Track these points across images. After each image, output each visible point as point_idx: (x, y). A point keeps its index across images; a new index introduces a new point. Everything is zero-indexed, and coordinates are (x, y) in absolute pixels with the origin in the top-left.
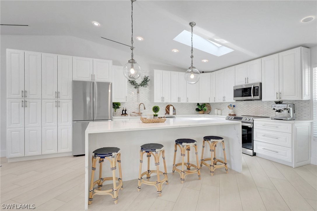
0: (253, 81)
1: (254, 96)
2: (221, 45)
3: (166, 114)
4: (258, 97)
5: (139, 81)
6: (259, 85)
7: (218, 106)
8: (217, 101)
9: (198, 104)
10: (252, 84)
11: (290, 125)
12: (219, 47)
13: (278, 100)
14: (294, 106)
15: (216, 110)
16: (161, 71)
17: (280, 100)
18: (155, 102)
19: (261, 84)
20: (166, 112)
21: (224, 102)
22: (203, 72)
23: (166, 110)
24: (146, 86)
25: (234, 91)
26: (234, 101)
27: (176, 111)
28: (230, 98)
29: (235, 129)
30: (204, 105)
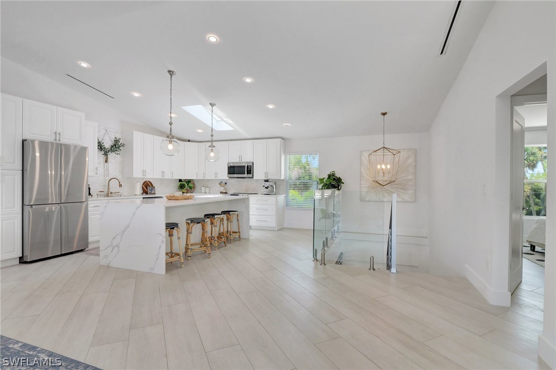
0: (245, 160)
1: (247, 174)
2: (220, 119)
3: (142, 194)
4: (251, 176)
5: (107, 144)
6: (252, 165)
7: (206, 183)
8: (207, 178)
9: (180, 180)
10: (245, 162)
11: (275, 198)
12: (218, 121)
13: (266, 179)
14: (275, 183)
15: (203, 188)
16: (142, 134)
17: (267, 179)
18: (134, 177)
19: (253, 163)
20: (142, 192)
21: (216, 178)
22: (189, 141)
23: (143, 188)
24: (118, 153)
25: (228, 167)
26: (228, 178)
27: (156, 190)
28: (224, 175)
29: (244, 203)
30: (189, 181)
